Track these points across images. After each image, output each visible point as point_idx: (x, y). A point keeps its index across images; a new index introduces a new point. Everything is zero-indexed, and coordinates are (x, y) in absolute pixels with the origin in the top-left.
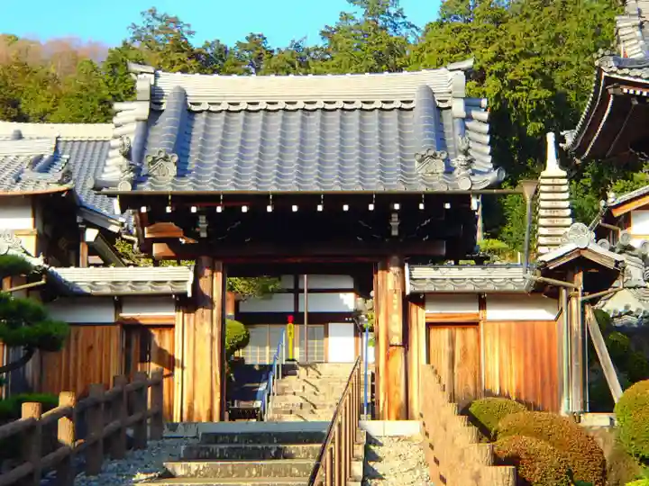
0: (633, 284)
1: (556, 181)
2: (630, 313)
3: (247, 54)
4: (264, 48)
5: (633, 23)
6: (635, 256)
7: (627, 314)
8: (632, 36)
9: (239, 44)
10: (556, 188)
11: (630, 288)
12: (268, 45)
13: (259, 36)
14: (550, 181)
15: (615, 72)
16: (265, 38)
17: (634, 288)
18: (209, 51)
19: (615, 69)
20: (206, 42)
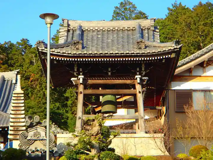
0: (41, 138)
1: (19, 95)
2: (38, 151)
3: (21, 47)
4: (28, 44)
5: (65, 29)
6: (43, 127)
7: (36, 151)
8: (64, 35)
9: (18, 42)
10: (19, 98)
11: (40, 140)
12: (29, 43)
13: (26, 39)
14: (16, 95)
15: (44, 50)
16: (28, 40)
17: (42, 140)
18: (7, 46)
19: (43, 48)
20: (5, 42)
